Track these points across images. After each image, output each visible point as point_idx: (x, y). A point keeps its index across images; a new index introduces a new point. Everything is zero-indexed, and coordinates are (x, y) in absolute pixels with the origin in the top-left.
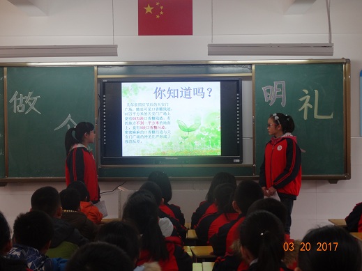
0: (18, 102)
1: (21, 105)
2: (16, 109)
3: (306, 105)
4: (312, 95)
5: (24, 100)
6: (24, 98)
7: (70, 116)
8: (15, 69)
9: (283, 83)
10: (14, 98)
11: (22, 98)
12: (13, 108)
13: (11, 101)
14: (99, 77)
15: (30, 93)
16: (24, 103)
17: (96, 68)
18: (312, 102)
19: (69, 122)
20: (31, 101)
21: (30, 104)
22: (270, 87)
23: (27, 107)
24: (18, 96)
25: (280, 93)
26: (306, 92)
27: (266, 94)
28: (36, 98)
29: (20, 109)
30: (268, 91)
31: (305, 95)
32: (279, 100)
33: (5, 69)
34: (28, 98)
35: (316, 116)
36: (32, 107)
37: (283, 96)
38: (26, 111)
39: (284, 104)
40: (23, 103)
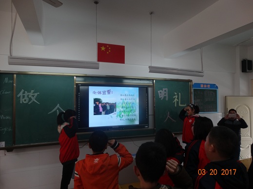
0: (24, 97)
1: (26, 98)
2: (22, 101)
3: (176, 100)
4: (178, 95)
5: (28, 95)
6: (28, 94)
7: (58, 105)
8: (22, 76)
9: (166, 89)
10: (21, 94)
11: (26, 93)
12: (20, 101)
13: (18, 96)
14: (77, 82)
15: (32, 91)
16: (28, 97)
17: (75, 77)
18: (178, 98)
19: (58, 109)
20: (33, 96)
21: (32, 98)
22: (161, 91)
23: (30, 99)
24: (24, 93)
25: (165, 94)
26: (176, 94)
27: (159, 94)
28: (36, 94)
29: (25, 100)
30: (161, 93)
31: (175, 95)
32: (165, 97)
33: (15, 75)
34: (31, 94)
35: (180, 105)
36: (34, 99)
37: (167, 95)
38: (29, 102)
39: (167, 99)
40: (26, 97)
